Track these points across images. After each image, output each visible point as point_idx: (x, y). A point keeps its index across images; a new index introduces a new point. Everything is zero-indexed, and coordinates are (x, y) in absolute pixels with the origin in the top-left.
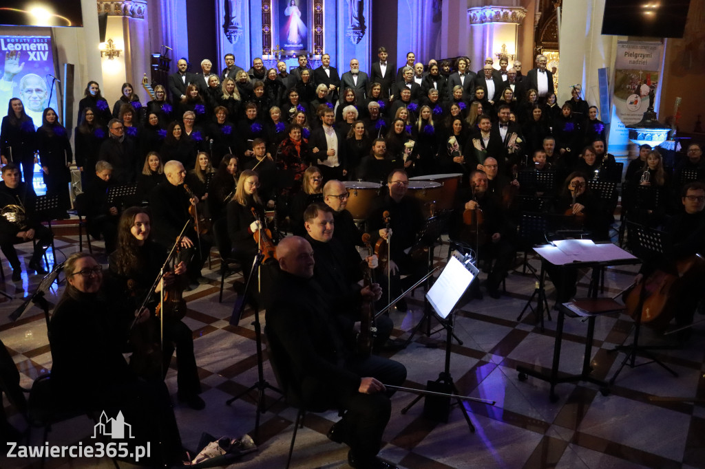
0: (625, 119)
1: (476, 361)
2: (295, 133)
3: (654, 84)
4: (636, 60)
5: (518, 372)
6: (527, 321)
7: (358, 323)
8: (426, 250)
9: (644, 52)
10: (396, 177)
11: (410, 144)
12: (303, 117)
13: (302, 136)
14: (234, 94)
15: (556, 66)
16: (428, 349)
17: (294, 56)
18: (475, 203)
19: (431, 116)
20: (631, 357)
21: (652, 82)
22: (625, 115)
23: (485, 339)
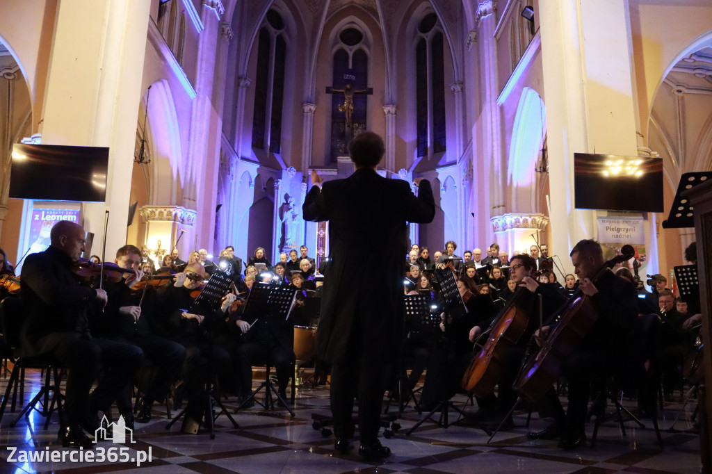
3: (642, 257)
4: (619, 234)
9: (627, 226)
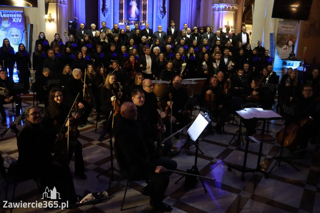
0: (281, 56)
1: (209, 162)
2: (132, 58)
4: (287, 30)
5: (228, 167)
6: (233, 145)
7: (156, 143)
8: (189, 112)
9: (291, 26)
10: (177, 79)
11: (184, 65)
12: (136, 51)
13: (135, 59)
14: (106, 40)
15: (251, 32)
16: (188, 156)
17: (133, 24)
18: (211, 91)
19: (194, 52)
20: (279, 162)
21: (294, 40)
22: (281, 54)
23: (214, 152)
